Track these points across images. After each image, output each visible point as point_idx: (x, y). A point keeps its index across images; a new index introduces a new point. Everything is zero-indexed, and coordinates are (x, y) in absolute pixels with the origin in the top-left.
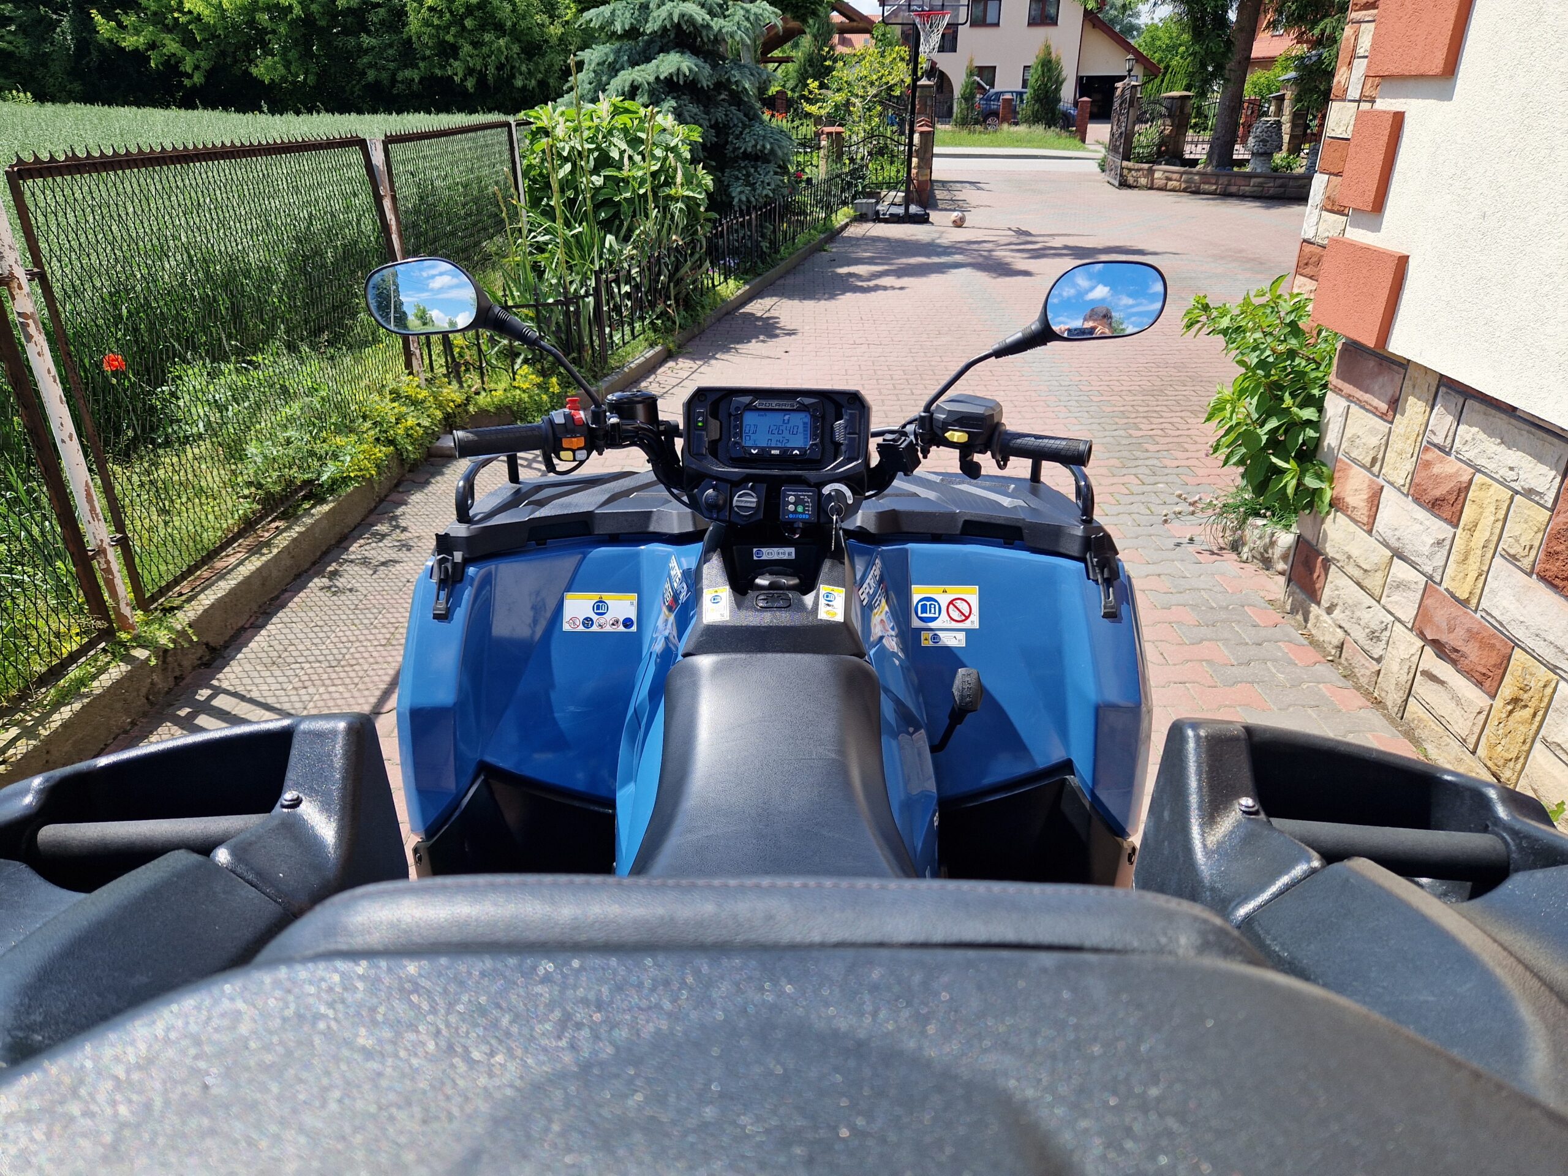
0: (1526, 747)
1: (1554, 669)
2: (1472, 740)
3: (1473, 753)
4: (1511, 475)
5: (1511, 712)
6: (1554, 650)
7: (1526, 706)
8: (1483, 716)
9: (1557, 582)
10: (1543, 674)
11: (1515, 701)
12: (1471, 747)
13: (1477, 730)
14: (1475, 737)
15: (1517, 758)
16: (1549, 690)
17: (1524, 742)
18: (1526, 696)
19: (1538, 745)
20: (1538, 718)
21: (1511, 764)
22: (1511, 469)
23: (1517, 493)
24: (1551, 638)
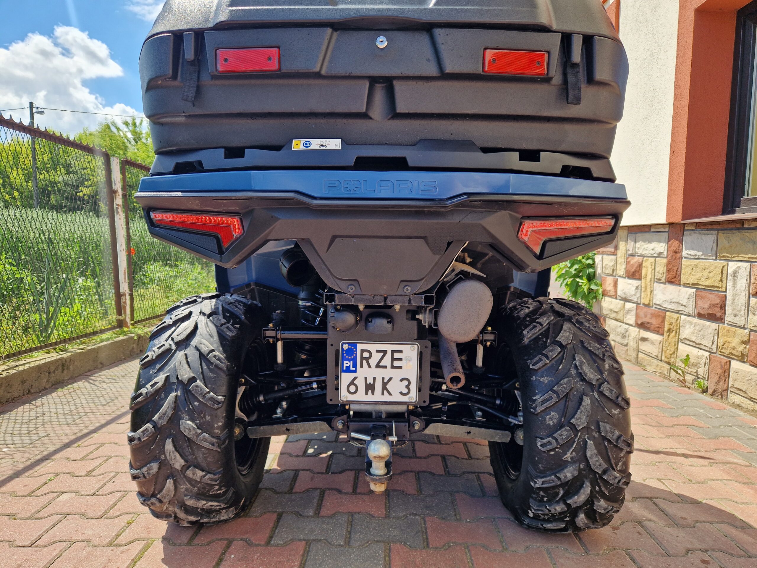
0: (676, 347)
1: (678, 312)
2: (660, 355)
3: (661, 360)
4: (653, 252)
5: (669, 335)
6: (676, 304)
7: (673, 331)
8: (661, 344)
9: (673, 280)
10: (676, 316)
11: (669, 330)
12: (660, 358)
13: (660, 350)
14: (660, 353)
15: (674, 352)
16: (679, 321)
17: (675, 345)
18: (672, 327)
19: (680, 344)
20: (678, 333)
21: (673, 356)
22: (653, 250)
23: (656, 257)
24: (674, 300)
